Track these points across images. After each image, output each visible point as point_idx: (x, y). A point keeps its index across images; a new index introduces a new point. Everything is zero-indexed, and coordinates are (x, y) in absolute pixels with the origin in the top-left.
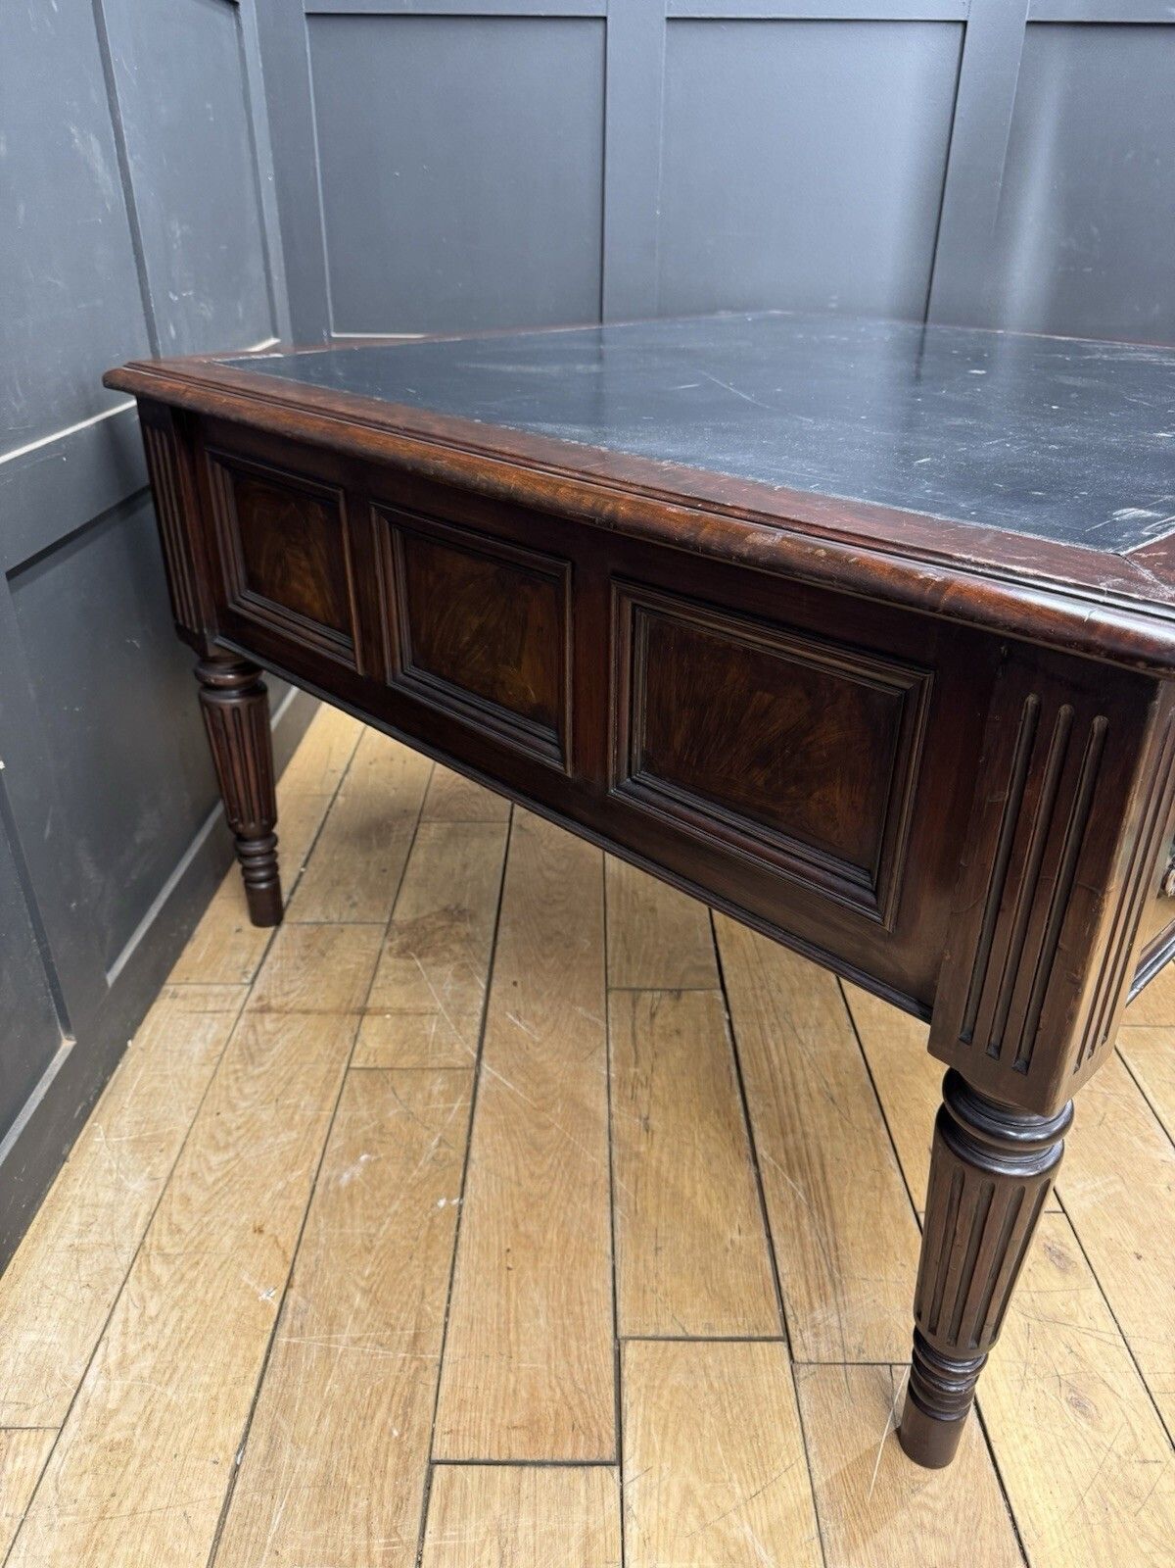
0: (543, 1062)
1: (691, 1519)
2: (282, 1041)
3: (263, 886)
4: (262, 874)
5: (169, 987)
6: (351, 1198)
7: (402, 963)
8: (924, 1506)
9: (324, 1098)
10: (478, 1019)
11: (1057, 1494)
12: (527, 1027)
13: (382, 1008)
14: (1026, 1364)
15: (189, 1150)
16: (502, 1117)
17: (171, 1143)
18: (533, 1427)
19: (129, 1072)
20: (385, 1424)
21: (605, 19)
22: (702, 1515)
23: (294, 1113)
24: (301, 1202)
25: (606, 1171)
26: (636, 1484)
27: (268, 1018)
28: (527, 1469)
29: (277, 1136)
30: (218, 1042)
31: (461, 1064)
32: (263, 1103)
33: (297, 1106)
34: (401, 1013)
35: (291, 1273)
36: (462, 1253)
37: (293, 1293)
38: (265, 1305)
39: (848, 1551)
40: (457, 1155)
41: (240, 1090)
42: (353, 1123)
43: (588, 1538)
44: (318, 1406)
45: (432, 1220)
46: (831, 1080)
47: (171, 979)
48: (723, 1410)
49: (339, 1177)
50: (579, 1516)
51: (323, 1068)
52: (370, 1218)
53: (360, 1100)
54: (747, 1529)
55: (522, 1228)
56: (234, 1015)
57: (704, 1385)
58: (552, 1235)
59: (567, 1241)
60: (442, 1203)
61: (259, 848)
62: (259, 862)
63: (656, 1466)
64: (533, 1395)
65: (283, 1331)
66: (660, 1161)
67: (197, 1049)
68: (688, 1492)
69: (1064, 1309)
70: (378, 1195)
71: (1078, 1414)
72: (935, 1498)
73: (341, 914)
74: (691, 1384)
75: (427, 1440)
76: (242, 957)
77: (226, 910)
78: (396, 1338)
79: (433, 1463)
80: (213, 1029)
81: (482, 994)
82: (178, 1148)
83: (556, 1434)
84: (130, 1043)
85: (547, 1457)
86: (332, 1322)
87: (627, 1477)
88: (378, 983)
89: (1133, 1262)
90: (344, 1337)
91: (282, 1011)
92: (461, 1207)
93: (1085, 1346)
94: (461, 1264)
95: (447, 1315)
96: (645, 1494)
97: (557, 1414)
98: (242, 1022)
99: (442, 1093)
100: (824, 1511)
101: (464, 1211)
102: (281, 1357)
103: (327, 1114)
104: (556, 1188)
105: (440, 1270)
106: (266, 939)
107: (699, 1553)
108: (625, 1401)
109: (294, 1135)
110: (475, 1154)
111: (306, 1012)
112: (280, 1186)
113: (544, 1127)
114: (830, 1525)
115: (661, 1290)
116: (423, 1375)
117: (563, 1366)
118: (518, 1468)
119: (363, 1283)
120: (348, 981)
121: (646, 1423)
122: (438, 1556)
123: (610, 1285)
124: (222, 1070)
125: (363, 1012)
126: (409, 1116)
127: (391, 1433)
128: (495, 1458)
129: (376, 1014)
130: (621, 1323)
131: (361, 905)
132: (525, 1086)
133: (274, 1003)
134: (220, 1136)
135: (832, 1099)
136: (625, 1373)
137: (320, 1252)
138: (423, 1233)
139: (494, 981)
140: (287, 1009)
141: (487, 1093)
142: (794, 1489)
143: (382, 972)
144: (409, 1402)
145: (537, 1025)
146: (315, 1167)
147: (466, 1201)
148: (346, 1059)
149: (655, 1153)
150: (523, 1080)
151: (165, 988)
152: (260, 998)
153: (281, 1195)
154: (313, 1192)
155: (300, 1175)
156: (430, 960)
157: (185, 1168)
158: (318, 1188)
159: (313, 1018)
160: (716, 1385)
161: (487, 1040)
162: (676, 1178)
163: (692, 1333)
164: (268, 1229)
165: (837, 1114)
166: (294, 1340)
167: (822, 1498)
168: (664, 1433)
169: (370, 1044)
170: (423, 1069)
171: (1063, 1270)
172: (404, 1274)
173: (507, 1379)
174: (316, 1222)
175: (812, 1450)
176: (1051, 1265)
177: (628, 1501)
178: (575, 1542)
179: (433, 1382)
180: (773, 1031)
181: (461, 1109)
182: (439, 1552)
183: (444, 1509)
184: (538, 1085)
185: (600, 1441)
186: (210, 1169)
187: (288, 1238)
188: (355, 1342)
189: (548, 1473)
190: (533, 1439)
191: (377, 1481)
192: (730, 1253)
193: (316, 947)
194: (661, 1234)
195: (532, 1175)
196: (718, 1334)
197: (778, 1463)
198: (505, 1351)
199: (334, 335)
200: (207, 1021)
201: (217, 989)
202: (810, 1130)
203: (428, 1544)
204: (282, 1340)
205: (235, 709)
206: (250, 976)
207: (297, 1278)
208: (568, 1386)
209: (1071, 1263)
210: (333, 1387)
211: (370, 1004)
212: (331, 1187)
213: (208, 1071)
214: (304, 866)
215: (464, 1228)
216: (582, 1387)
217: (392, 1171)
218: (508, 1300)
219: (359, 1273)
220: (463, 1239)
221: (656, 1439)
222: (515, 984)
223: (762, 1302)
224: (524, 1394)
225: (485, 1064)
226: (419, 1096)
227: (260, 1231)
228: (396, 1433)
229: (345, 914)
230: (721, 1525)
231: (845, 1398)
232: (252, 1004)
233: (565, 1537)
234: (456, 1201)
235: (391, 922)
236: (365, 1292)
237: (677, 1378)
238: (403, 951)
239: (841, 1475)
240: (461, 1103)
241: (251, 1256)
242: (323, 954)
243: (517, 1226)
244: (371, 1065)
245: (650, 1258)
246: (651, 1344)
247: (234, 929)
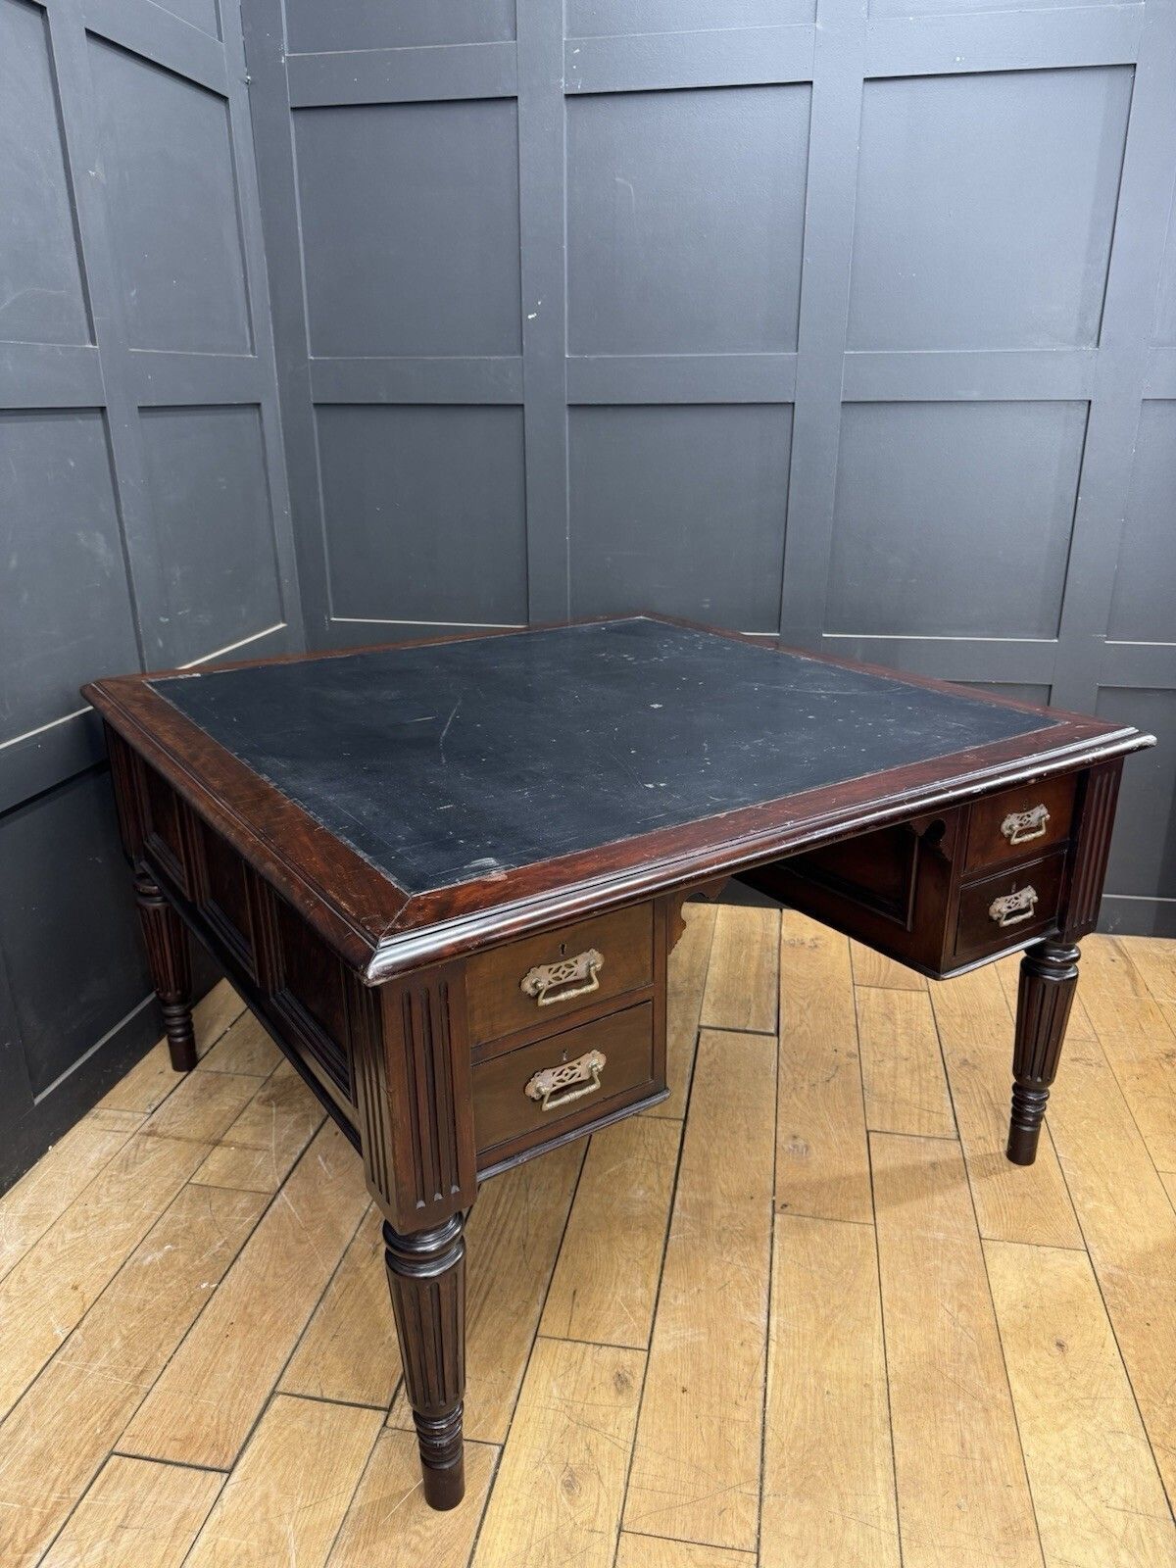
0: (326, 1195)
1: (258, 1515)
2: (153, 1158)
3: (180, 1040)
4: (179, 1031)
5: (94, 1111)
6: (145, 1274)
7: (263, 1109)
8: (417, 1533)
9: (161, 1202)
10: (294, 1158)
11: (515, 1540)
12: (328, 1167)
13: (232, 1142)
14: (549, 1452)
15: (56, 1227)
16: (275, 1231)
17: (47, 1221)
18: (187, 1441)
19: (41, 1168)
20: (95, 1423)
21: (522, 405)
22: (267, 1512)
23: (136, 1210)
24: (111, 1272)
25: (329, 1278)
26: (234, 1487)
27: (151, 1139)
28: (169, 1467)
29: (117, 1224)
30: (110, 1153)
31: (266, 1189)
32: (119, 1201)
33: (140, 1206)
34: (244, 1147)
35: (83, 1319)
36: (200, 1322)
37: (77, 1332)
38: (56, 1337)
39: (349, 1550)
40: (230, 1254)
41: (108, 1190)
42: (174, 1222)
43: (185, 1515)
44: (58, 1406)
45: (191, 1296)
46: (532, 1232)
47: (99, 1105)
48: (318, 1450)
49: (145, 1258)
50: (186, 1501)
51: (170, 1181)
52: (151, 1289)
53: (184, 1207)
54: (291, 1526)
55: (249, 1310)
56: (128, 1135)
57: (314, 1431)
58: (267, 1318)
59: (276, 1322)
60: (204, 1286)
61: (175, 1012)
62: (177, 1021)
63: (253, 1479)
64: (198, 1422)
65: (59, 1356)
66: (371, 1276)
67: (93, 1157)
68: (266, 1496)
69: (601, 1418)
70: (164, 1274)
71: (564, 1491)
72: (427, 1529)
73: (238, 1067)
74: (306, 1429)
75: (116, 1438)
76: (155, 1092)
77: (159, 1057)
78: (128, 1371)
79: (112, 1453)
80: (111, 1143)
81: (307, 1139)
82: (49, 1225)
83: (199, 1448)
84: (50, 1147)
85: (186, 1462)
86: (94, 1354)
87: (230, 1482)
88: (238, 1123)
89: (677, 1394)
90: (96, 1366)
91: (163, 1136)
92: (216, 1288)
93: (601, 1447)
94: (196, 1328)
95: (169, 1361)
96: (236, 1493)
97: (207, 1435)
98: (132, 1141)
99: (242, 1209)
100: (348, 1525)
101: (216, 1293)
102: (50, 1371)
103: (158, 1213)
104: (286, 1286)
105: (179, 1332)
106: (176, 1082)
107: (251, 1535)
108: (256, 1433)
109: (129, 1225)
110: (243, 1255)
111: (179, 1139)
112: (103, 1259)
113: (300, 1242)
114: (347, 1533)
115: (321, 1365)
116: (135, 1397)
117: (227, 1405)
118: (163, 1465)
119: (125, 1332)
120: (218, 1119)
121: (262, 1449)
122: (86, 1510)
123: (288, 1355)
124: (102, 1175)
125: (217, 1143)
126: (212, 1223)
127: (95, 1431)
128: (153, 1456)
129: (225, 1146)
130: (281, 1383)
131: (256, 1060)
132: (303, 1210)
133: (160, 1130)
134: (80, 1220)
135: (524, 1246)
136: (265, 1416)
137: (108, 1307)
138: (181, 1304)
139: (322, 1130)
140: (167, 1135)
141: (275, 1212)
142: (336, 1506)
143: (245, 1115)
144: (116, 1414)
145: (336, 1166)
146: (132, 1250)
147: (220, 1287)
148: (190, 1176)
149: (370, 1270)
150: (304, 1206)
151: (93, 1110)
152: (152, 1125)
153: (100, 1266)
154: (122, 1266)
155: (118, 1256)
156: (284, 1109)
157: (45, 1241)
158: (126, 1265)
159: (182, 1143)
160: (323, 1433)
161: (294, 1175)
162: (376, 1288)
163: (327, 1396)
164: (80, 1289)
165: (521, 1257)
166: (63, 1363)
167: (351, 1516)
168: (270, 1458)
169: (210, 1168)
170: (238, 1190)
171: (619, 1392)
172: (155, 1330)
173: (187, 1408)
174: (115, 1286)
175: (364, 1484)
176: (613, 1387)
177: (223, 1496)
178: (176, 1515)
179: (138, 1403)
180: (511, 1190)
181: (250, 1222)
182: (89, 1507)
183: (105, 1482)
184: (313, 1211)
185: (226, 1456)
186: (63, 1242)
187: (90, 1296)
188: (101, 1370)
189: (181, 1470)
190: (183, 1449)
191: (72, 1459)
192: (384, 1346)
193: (207, 1093)
194: (343, 1326)
195: (275, 1275)
196: (344, 1400)
197: (335, 1490)
198: (194, 1390)
199: (333, 619)
200: (109, 1138)
201: (126, 1115)
202: (493, 1267)
203: (84, 1501)
204: (56, 1361)
205: (156, 911)
206: (153, 1108)
207: (85, 1322)
208: (224, 1419)
209: (629, 1386)
210: (74, 1396)
211: (225, 1138)
212: (136, 1265)
213: (93, 1174)
214: (231, 1026)
215: (209, 1306)
216: (233, 1420)
217: (182, 1259)
218: (215, 1357)
219: (126, 1325)
220: (206, 1312)
221: (263, 1460)
222: (337, 1134)
223: (387, 1382)
224: (193, 1419)
225: (283, 1192)
226: (226, 1209)
227: (75, 1288)
228: (98, 1431)
229: (241, 1067)
230: (275, 1522)
231: (406, 1456)
232: (145, 1128)
233: (171, 1512)
234: (214, 1285)
235: (271, 1076)
236: (124, 1338)
237: (300, 1424)
238: (266, 1102)
239: (373, 1504)
240: (253, 1217)
241: (62, 1304)
242: (210, 1096)
243: (246, 1308)
244: (204, 1183)
245: (326, 1341)
246: (295, 1399)
247: (160, 1070)
